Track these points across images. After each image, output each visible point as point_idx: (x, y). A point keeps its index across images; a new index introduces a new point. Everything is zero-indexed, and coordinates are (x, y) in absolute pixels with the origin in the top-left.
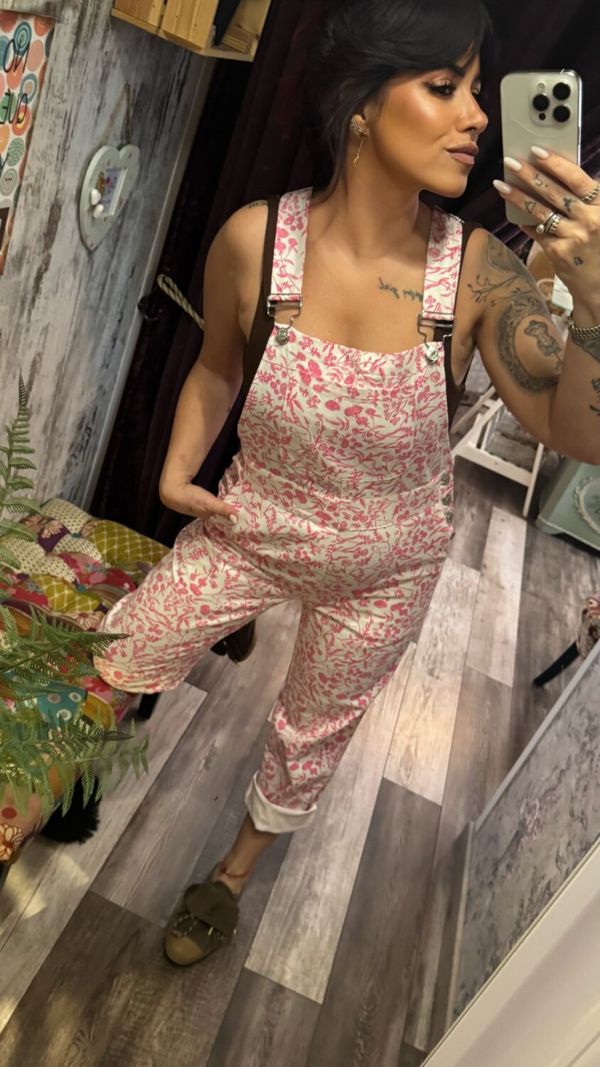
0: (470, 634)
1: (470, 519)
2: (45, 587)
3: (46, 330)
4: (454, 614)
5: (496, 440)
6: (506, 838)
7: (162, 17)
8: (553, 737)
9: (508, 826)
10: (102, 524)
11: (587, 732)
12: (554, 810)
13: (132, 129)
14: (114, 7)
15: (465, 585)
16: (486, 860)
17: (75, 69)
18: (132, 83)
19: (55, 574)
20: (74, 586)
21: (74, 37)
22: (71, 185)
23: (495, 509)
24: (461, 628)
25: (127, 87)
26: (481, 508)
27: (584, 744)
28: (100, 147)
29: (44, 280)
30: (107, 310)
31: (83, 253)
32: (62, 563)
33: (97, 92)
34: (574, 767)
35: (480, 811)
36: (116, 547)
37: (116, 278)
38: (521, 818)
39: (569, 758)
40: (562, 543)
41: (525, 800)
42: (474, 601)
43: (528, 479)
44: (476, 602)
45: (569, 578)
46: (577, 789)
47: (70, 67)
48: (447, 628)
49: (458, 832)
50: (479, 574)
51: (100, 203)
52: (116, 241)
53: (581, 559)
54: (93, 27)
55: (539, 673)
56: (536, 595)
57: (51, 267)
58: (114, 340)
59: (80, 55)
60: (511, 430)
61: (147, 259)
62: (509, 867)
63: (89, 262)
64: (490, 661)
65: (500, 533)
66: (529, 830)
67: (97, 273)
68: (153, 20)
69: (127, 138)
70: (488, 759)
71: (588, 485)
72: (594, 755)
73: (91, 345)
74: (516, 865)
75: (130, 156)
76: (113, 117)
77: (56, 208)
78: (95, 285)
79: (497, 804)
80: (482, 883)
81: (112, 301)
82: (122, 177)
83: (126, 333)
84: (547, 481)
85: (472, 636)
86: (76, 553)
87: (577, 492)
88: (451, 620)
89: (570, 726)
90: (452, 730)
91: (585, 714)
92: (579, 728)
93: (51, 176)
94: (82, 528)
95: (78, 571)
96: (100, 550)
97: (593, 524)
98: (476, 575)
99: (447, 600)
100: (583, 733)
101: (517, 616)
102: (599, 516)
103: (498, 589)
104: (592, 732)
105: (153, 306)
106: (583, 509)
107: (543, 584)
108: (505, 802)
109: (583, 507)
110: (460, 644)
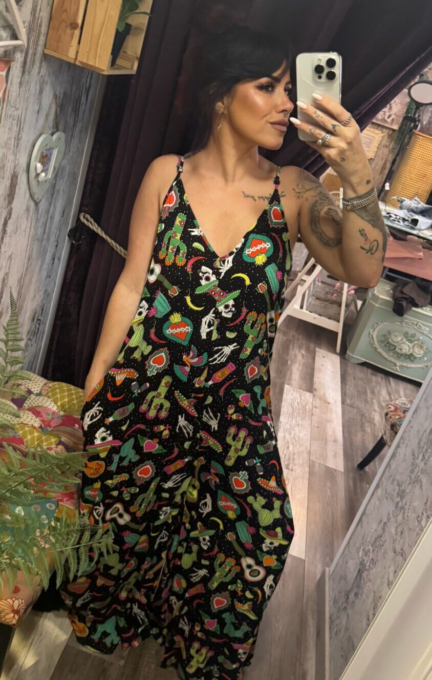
1: (301, 358)
2: (21, 432)
3: (10, 257)
4: (298, 425)
5: (313, 302)
6: (352, 574)
7: (77, 52)
8: (375, 501)
9: (352, 567)
10: (55, 385)
11: (398, 494)
12: (383, 551)
13: (59, 122)
14: (45, 48)
15: (304, 403)
16: (340, 592)
17: (23, 88)
18: (58, 93)
19: (26, 422)
20: (40, 430)
21: (22, 69)
22: (23, 161)
23: (317, 349)
24: (304, 434)
25: (55, 96)
26: (308, 349)
27: (397, 503)
28: (40, 135)
29: (8, 225)
30: (48, 240)
31: (32, 204)
32: (30, 415)
33: (37, 101)
34: (392, 519)
35: (332, 560)
36: (66, 400)
37: (54, 218)
38: (361, 560)
39: (389, 514)
40: (365, 369)
41: (362, 547)
42: (311, 414)
43: (337, 327)
45: (373, 392)
46: (396, 534)
47: (20, 88)
48: (295, 434)
49: (318, 576)
50: (312, 395)
51: (42, 172)
52: (52, 195)
53: (379, 378)
54: (33, 62)
55: (360, 460)
56: (352, 406)
57: (13, 216)
58: (54, 259)
59: (26, 80)
60: (322, 296)
61: (72, 204)
62: (356, 595)
63: (36, 210)
64: (327, 455)
65: (323, 365)
66: (367, 568)
67: (41, 216)
68: (72, 54)
69: (56, 128)
70: (333, 524)
71: (378, 328)
72: (405, 509)
73: (40, 263)
74: (361, 593)
75: (59, 139)
76: (47, 115)
77: (14, 177)
78: (41, 224)
79: (343, 553)
80: (339, 609)
81: (51, 234)
82: (55, 152)
83: (61, 255)
84: (350, 327)
85: (312, 438)
86: (39, 406)
87: (371, 333)
88: (297, 429)
89: (386, 492)
90: (306, 506)
91: (395, 482)
92: (393, 493)
93: (11, 157)
94: (41, 389)
95: (42, 419)
96: (56, 403)
97: (384, 354)
98: (310, 396)
99: (292, 415)
100: (396, 495)
101: (341, 422)
102: (388, 348)
103: (326, 404)
104: (402, 494)
105: (78, 234)
106: (376, 344)
107: (356, 398)
108: (349, 551)
109: (376, 343)
110: (305, 445)
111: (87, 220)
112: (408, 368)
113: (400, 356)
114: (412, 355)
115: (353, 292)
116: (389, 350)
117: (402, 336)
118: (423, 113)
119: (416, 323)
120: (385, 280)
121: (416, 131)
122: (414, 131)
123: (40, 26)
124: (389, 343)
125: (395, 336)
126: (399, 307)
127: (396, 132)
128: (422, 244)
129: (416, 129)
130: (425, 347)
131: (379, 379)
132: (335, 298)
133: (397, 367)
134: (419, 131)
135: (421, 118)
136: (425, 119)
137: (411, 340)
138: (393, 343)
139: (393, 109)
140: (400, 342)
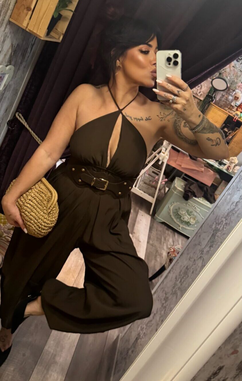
5: (142, 185)
6: (132, 340)
7: (28, 24)
9: (134, 335)
11: (164, 299)
12: (151, 329)
13: (12, 60)
14: (10, 18)
16: (124, 349)
18: (14, 44)
23: (140, 211)
25: (12, 45)
26: (134, 210)
27: (163, 304)
33: (1, 46)
34: (159, 312)
35: (124, 329)
38: (139, 332)
40: (163, 226)
41: (141, 326)
43: (152, 200)
45: (165, 239)
46: (159, 321)
49: (115, 338)
52: (1, 99)
53: (170, 232)
54: (2, 24)
56: (152, 245)
60: (147, 182)
61: (12, 106)
62: (132, 352)
65: (141, 220)
66: (141, 337)
68: (25, 24)
69: (10, 63)
71: (174, 205)
75: (10, 69)
76: (5, 55)
79: (130, 327)
80: (122, 358)
82: (6, 77)
84: (159, 201)
87: (170, 207)
89: (159, 296)
91: (164, 292)
92: (162, 297)
97: (175, 220)
100: (163, 299)
101: (145, 253)
102: (177, 217)
103: (138, 242)
104: (166, 299)
105: (13, 124)
106: (171, 214)
107: (155, 241)
108: (133, 326)
111: (20, 117)
112: (186, 229)
113: (183, 222)
114: (189, 222)
115: (164, 183)
116: (178, 218)
117: (185, 212)
118: (217, 94)
119: (194, 206)
120: (181, 180)
121: (212, 103)
122: (211, 102)
123: (9, 5)
124: (178, 214)
125: (182, 211)
126: (187, 196)
127: (202, 102)
128: (204, 164)
129: (212, 102)
130: (196, 219)
131: (170, 233)
132: (154, 184)
134: (214, 103)
135: (216, 96)
136: (218, 98)
137: (189, 214)
138: (180, 214)
139: (202, 89)
140: (184, 215)
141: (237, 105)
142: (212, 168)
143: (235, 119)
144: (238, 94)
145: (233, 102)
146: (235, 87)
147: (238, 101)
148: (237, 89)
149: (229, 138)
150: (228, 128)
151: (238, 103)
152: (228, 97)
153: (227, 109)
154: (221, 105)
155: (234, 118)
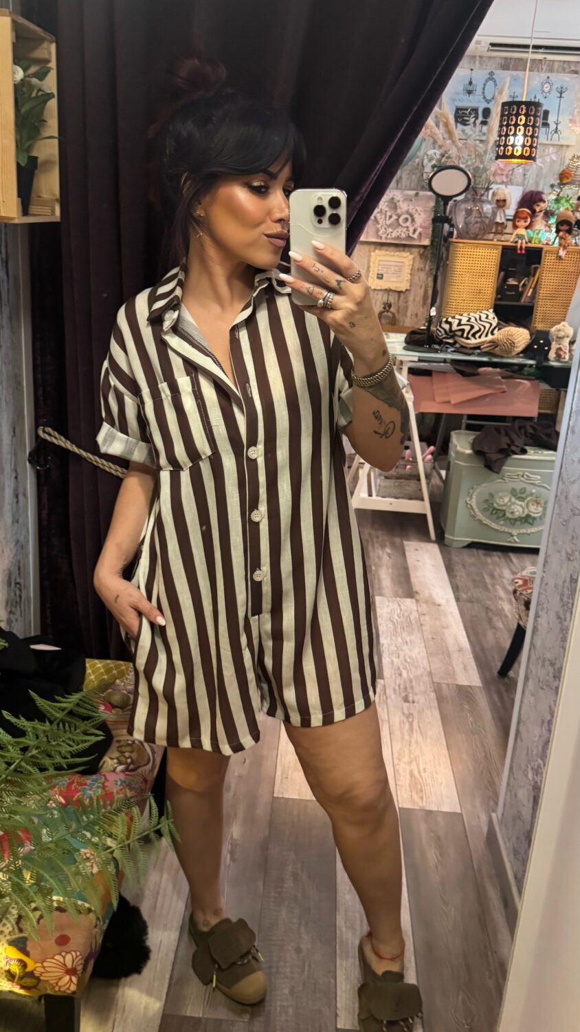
0: (427, 653)
1: (388, 558)
4: (406, 642)
5: (383, 484)
6: (527, 807)
9: (524, 797)
11: (554, 677)
15: (406, 614)
16: (518, 838)
23: (405, 543)
24: (417, 652)
26: (393, 545)
35: (496, 803)
37: (2, 440)
39: (550, 707)
40: (474, 551)
42: (419, 624)
43: (423, 507)
44: (421, 625)
45: (492, 576)
48: (405, 655)
49: (485, 829)
50: (414, 600)
53: (496, 557)
55: (499, 665)
56: (470, 601)
58: (17, 496)
61: (24, 417)
64: (454, 671)
65: (418, 561)
70: (486, 757)
71: (475, 493)
79: (508, 785)
81: (4, 460)
83: (25, 490)
84: (440, 505)
85: (429, 655)
87: (468, 502)
88: (405, 648)
90: (444, 743)
97: (494, 525)
98: (412, 602)
99: (395, 632)
101: (461, 624)
102: (495, 516)
103: (437, 607)
105: (42, 459)
106: (480, 515)
107: (473, 589)
108: (514, 779)
109: (478, 513)
110: (421, 666)
111: (49, 434)
112: (529, 534)
113: (514, 522)
114: (528, 516)
115: (430, 457)
116: (498, 518)
117: (509, 496)
118: (455, 215)
119: (521, 474)
120: (467, 432)
121: (454, 240)
122: (451, 240)
124: (494, 509)
125: (501, 498)
127: (429, 248)
128: (500, 374)
129: (452, 237)
130: (542, 502)
131: (496, 559)
132: (410, 471)
133: (515, 538)
134: (456, 238)
135: (454, 221)
136: (460, 221)
137: (522, 498)
138: (500, 508)
139: (416, 220)
140: (509, 504)
141: (512, 218)
142: (524, 375)
143: (521, 247)
144: (500, 191)
145: (498, 214)
146: (487, 179)
147: (509, 208)
148: (493, 183)
149: (527, 296)
150: (513, 277)
151: (511, 211)
152: (483, 210)
153: (491, 236)
154: (473, 234)
155: (517, 247)
